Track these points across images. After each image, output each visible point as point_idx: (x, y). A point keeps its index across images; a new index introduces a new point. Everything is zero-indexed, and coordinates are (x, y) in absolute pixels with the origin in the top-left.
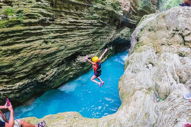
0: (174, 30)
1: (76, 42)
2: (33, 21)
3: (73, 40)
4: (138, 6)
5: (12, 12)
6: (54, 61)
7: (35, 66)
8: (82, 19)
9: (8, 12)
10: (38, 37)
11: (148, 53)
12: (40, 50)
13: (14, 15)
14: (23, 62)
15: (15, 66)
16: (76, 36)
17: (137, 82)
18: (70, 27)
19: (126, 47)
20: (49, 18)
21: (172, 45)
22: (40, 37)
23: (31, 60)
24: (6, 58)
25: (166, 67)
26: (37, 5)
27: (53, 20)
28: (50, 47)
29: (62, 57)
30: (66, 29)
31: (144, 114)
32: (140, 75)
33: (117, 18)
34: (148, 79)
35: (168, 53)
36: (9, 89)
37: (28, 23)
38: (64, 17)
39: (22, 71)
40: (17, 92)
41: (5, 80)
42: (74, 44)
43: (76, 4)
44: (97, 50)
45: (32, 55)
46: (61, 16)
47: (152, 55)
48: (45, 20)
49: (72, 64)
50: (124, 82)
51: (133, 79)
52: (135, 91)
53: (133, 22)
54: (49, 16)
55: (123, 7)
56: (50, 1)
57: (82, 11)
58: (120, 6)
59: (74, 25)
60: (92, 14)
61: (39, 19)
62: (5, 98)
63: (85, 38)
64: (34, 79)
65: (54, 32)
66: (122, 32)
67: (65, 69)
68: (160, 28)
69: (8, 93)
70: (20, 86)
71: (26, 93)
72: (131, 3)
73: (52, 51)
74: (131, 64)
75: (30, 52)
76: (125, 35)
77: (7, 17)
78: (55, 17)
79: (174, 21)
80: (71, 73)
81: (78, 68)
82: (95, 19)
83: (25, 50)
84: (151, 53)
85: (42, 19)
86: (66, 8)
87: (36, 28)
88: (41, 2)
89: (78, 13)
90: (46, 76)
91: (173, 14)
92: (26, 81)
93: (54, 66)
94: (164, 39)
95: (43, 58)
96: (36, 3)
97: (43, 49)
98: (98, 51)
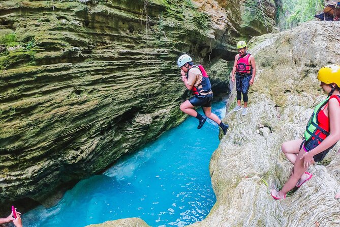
0: (306, 65)
1: (132, 88)
2: (53, 54)
3: (126, 85)
4: (241, 20)
5: (14, 40)
6: (93, 125)
7: (60, 135)
8: (142, 47)
9: (7, 40)
10: (62, 84)
11: (262, 108)
12: (67, 106)
13: (18, 46)
14: (38, 130)
15: (24, 138)
16: (132, 79)
17: (242, 163)
18: (120, 62)
19: (221, 95)
20: (81, 48)
21: (304, 93)
22: (67, 82)
23: (52, 126)
24: (8, 124)
25: (295, 135)
26: (59, 26)
27: (89, 52)
28: (85, 99)
29: (108, 118)
30: (113, 67)
31: (256, 222)
32: (248, 149)
33: (204, 43)
34: (262, 156)
35: (298, 107)
36: (15, 178)
37: (44, 58)
38: (109, 45)
39: (38, 146)
40: (31, 184)
41: (9, 163)
42: (129, 93)
43: (129, 21)
44: (170, 101)
45: (54, 116)
46: (104, 43)
47: (269, 112)
48: (75, 52)
49: (126, 128)
50: (219, 161)
51: (236, 158)
52: (239, 179)
53: (233, 49)
54: (82, 44)
55: (214, 23)
56: (82, 18)
57: (141, 34)
58: (210, 21)
59: (128, 58)
60: (159, 38)
61: (64, 51)
62: (9, 195)
63: (149, 81)
64: (60, 159)
65: (92, 73)
66: (213, 68)
67: (113, 138)
68: (282, 62)
69: (14, 186)
70: (36, 173)
71: (46, 185)
72: (229, 16)
73: (89, 107)
74: (232, 127)
75: (50, 111)
76: (219, 72)
77: (5, 49)
78: (92, 45)
79: (307, 49)
80: (125, 144)
81: (137, 136)
82: (165, 46)
83: (42, 108)
84: (267, 107)
85: (70, 51)
86: (112, 28)
87: (60, 67)
88: (67, 19)
89: (134, 36)
90: (81, 153)
91: (305, 36)
92: (45, 164)
93: (93, 134)
94: (290, 82)
95: (74, 121)
96: (57, 22)
97: (72, 105)
98: (172, 103)
